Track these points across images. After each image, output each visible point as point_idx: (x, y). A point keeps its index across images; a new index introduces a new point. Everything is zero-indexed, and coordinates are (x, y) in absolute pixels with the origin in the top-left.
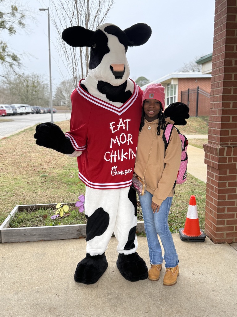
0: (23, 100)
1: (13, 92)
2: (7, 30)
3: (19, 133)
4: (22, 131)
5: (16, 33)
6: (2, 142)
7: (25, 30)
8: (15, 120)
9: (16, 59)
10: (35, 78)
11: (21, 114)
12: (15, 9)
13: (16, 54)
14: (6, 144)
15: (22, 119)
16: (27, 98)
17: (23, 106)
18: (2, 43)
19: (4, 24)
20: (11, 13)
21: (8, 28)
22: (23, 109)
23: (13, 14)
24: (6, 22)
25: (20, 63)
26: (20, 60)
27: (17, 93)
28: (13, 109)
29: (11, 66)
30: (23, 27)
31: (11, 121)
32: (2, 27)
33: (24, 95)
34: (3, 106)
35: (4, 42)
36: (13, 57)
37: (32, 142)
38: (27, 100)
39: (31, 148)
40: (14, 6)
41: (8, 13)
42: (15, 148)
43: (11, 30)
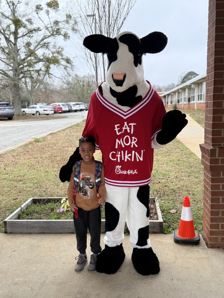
0: (79, 98)
1: (71, 91)
2: (62, 36)
3: (66, 129)
4: (69, 127)
5: (70, 39)
6: (48, 137)
7: (78, 35)
8: (68, 117)
9: (69, 62)
10: (91, 78)
11: (76, 111)
12: (69, 17)
13: (69, 57)
14: (51, 139)
15: (74, 116)
16: (83, 96)
17: (78, 104)
18: (60, 48)
19: (59, 31)
20: (66, 21)
21: (63, 35)
22: (77, 106)
23: (67, 22)
24: (61, 29)
25: (73, 65)
26: (73, 62)
27: (74, 92)
28: (68, 107)
29: (65, 68)
30: (75, 33)
31: (65, 117)
32: (58, 33)
33: (80, 94)
34: (60, 104)
35: (61, 47)
36: (67, 60)
37: (73, 137)
38: (83, 99)
39: (71, 142)
40: (68, 15)
41: (63, 21)
42: (57, 143)
43: (66, 36)
